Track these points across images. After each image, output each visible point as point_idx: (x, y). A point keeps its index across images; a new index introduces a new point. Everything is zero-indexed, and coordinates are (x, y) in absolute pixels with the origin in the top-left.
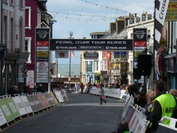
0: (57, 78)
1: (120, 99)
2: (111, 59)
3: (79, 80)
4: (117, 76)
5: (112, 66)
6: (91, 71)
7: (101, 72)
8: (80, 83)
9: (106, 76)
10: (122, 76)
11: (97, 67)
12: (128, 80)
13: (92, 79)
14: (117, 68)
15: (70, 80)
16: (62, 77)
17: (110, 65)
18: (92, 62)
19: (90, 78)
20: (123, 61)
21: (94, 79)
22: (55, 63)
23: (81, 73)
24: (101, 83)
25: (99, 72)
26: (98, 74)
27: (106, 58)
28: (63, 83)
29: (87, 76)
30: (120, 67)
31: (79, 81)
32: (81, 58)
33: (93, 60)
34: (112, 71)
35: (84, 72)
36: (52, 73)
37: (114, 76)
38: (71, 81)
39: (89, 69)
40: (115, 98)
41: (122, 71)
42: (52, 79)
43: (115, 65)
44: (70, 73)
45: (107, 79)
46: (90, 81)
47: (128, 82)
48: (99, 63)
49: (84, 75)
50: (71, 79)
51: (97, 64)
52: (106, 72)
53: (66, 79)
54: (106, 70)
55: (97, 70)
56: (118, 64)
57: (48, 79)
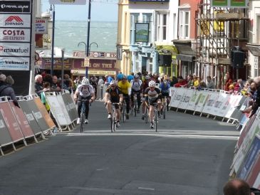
0: (53, 59)
1: (226, 120)
2: (202, 8)
3: (112, 64)
4: (220, 56)
5: (204, 28)
6: (147, 40)
7: (175, 43)
8: (114, 73)
9: (189, 57)
10: (232, 55)
11: (165, 28)
12: (249, 67)
13: (148, 63)
14: (220, 35)
15: (87, 64)
16: (66, 56)
17: (200, 25)
18: (149, 15)
19: (145, 59)
20: (235, 16)
21: (154, 63)
22: (48, 18)
23: (119, 46)
24: (173, 74)
25: (168, 43)
26: (166, 49)
27: (187, 6)
28: (68, 72)
29: (136, 54)
30: (227, 32)
31: (113, 69)
32: (120, 5)
33: (152, 11)
34: (206, 43)
35: (127, 42)
36: (40, 45)
37: (212, 56)
38: (92, 68)
39: (141, 34)
40: (212, 117)
41: (233, 41)
42: (40, 62)
43: (213, 27)
44: (88, 46)
45: (190, 64)
46: (144, 68)
47: (249, 73)
48: (170, 19)
49: (127, 51)
50: (92, 61)
51: (165, 23)
52: (189, 44)
53: (78, 63)
54: (188, 39)
55: (164, 38)
56: (222, 23)
57: (28, 60)
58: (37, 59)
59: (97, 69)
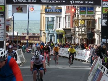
0: (13, 36)
1: (85, 61)
2: (75, 15)
3: (38, 38)
4: (83, 35)
5: (76, 23)
6: (52, 28)
7: (64, 29)
8: (39, 42)
9: (70, 35)
10: (88, 34)
11: (60, 23)
12: (95, 39)
13: (53, 38)
14: (83, 26)
15: (27, 38)
16: (19, 35)
17: (74, 22)
18: (53, 18)
19: (51, 36)
20: (89, 18)
21: (55, 38)
22: (11, 19)
23: (41, 31)
24: (63, 43)
25: (61, 29)
26: (61, 32)
27: (69, 14)
28: (19, 42)
29: (48, 34)
30: (86, 25)
31: (38, 40)
32: (41, 14)
33: (55, 16)
34: (77, 29)
35: (44, 29)
36: (8, 30)
37: (79, 35)
38: (30, 40)
39: (50, 26)
40: (79, 60)
41: (88, 29)
42: (8, 38)
43: (80, 23)
44: (28, 31)
45: (70, 38)
46: (51, 40)
47: (95, 42)
48: (62, 19)
49: (44, 33)
50: (30, 37)
51: (60, 21)
52: (70, 30)
53: (24, 38)
54: (69, 28)
55: (60, 27)
56: (84, 21)
57: (3, 36)
58: (7, 36)
59: (32, 40)
